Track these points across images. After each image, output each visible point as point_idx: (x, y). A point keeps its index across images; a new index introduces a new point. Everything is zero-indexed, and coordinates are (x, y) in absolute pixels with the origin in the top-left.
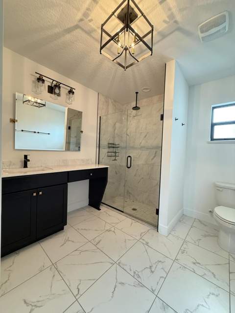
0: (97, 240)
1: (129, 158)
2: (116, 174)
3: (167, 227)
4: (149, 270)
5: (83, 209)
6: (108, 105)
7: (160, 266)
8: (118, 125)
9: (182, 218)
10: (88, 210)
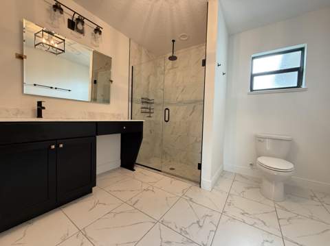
0: (134, 200)
1: (167, 111)
2: (151, 132)
3: (210, 181)
4: (197, 225)
5: (114, 170)
6: (141, 55)
7: (208, 219)
8: (152, 78)
9: (223, 174)
10: (120, 171)
